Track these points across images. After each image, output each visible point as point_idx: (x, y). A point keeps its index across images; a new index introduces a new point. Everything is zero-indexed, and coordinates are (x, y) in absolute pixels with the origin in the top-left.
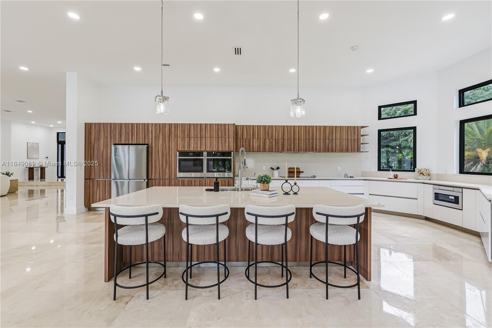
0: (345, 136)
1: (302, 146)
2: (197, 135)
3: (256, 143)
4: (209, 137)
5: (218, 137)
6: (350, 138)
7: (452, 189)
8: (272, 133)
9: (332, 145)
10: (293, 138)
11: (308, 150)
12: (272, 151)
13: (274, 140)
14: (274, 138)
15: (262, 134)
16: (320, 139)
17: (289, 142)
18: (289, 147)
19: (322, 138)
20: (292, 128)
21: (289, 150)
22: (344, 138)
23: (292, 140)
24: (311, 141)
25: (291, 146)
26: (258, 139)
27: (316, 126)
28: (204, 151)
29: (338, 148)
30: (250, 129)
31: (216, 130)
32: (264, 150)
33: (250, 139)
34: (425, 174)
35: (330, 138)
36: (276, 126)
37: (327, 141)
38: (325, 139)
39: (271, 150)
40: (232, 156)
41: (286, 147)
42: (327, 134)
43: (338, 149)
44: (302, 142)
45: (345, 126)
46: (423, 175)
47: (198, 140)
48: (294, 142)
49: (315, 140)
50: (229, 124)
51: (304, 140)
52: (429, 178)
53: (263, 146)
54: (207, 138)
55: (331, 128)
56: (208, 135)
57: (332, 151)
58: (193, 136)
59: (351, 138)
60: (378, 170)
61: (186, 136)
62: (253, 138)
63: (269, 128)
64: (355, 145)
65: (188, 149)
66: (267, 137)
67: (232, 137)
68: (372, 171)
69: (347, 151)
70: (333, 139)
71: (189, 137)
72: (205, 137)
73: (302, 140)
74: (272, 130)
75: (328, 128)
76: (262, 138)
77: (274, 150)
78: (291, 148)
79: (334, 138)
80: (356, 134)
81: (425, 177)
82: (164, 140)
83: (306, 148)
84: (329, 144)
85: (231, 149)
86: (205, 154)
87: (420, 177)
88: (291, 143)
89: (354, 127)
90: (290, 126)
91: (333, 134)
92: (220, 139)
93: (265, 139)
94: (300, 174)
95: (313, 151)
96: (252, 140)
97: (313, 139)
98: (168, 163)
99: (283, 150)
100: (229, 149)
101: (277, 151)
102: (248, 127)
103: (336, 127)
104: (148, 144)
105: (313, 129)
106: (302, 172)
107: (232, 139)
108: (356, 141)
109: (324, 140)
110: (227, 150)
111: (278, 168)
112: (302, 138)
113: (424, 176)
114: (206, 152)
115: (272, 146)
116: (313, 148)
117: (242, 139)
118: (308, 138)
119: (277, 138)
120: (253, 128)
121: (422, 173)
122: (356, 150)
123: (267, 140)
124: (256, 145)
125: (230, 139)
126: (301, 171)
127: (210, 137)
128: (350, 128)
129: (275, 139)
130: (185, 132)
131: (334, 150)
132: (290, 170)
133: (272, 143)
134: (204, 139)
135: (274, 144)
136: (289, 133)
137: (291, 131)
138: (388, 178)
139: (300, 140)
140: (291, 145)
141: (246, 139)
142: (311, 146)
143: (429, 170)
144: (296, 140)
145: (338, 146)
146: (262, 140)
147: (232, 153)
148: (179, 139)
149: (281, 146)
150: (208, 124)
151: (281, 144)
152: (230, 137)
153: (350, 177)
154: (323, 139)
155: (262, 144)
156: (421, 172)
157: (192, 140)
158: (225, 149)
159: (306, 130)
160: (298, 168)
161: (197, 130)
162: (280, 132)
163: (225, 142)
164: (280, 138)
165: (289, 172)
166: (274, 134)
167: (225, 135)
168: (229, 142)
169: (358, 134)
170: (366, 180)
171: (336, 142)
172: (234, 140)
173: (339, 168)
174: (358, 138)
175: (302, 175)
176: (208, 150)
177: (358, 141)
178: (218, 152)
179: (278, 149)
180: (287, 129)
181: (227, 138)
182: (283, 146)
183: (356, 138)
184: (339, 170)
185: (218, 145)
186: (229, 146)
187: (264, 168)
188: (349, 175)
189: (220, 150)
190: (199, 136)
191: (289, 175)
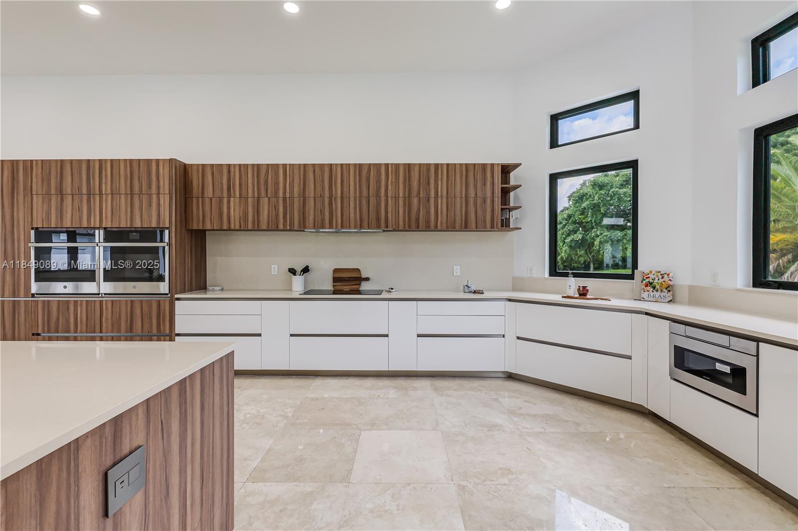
0: (459, 189)
1: (352, 215)
2: (80, 189)
3: (237, 208)
4: (109, 191)
5: (132, 194)
6: (472, 194)
7: (723, 339)
8: (277, 184)
9: (428, 212)
10: (327, 194)
11: (365, 224)
12: (277, 229)
13: (281, 200)
14: (281, 194)
15: (250, 185)
16: (396, 198)
17: (319, 204)
18: (319, 217)
19: (401, 195)
20: (327, 170)
21: (319, 225)
22: (458, 194)
23: (327, 200)
24: (373, 200)
25: (324, 215)
26: (240, 197)
27: (387, 165)
28: (99, 228)
29: (442, 218)
30: (221, 173)
31: (126, 176)
32: (257, 229)
33: (221, 199)
34: (658, 287)
35: (421, 196)
36: (285, 166)
37: (415, 201)
38: (408, 197)
39: (273, 228)
40: (167, 240)
41: (310, 219)
42: (415, 184)
43: (442, 223)
44: (352, 204)
45: (461, 165)
46: (654, 288)
47: (81, 201)
48: (330, 204)
49: (383, 199)
50: (158, 161)
51: (355, 200)
52: (669, 297)
53: (254, 216)
54: (104, 196)
55: (425, 168)
56: (107, 188)
57: (428, 229)
58: (69, 191)
59: (476, 195)
60: (551, 274)
61: (53, 192)
62: (229, 197)
63: (267, 172)
64: (484, 211)
65: (57, 224)
66: (263, 194)
67: (167, 191)
68: (535, 275)
69: (466, 227)
70: (429, 198)
71: (61, 193)
72: (101, 194)
73: (352, 199)
74: (277, 174)
75: (417, 169)
76: (250, 195)
77: (281, 227)
78: (323, 220)
79: (432, 194)
80: (489, 184)
81: (657, 294)
83: (361, 220)
84: (419, 210)
85: (164, 221)
86: (99, 235)
87: (645, 295)
88: (324, 208)
89: (484, 166)
90: (322, 166)
91: (429, 183)
92: (136, 198)
93: (259, 198)
94: (360, 284)
95: (378, 226)
96: (225, 200)
97: (378, 195)
99: (302, 228)
100: (158, 222)
101: (288, 228)
102: (216, 168)
103: (437, 165)
105: (379, 171)
106: (367, 279)
107: (167, 197)
108: (489, 201)
109: (407, 199)
110: (154, 225)
111: (306, 270)
112: (352, 194)
113: (657, 291)
114: (102, 232)
115: (277, 216)
116: (378, 219)
117: (203, 197)
118: (365, 193)
119: (288, 195)
120: (229, 172)
121: (651, 284)
122: (488, 225)
123: (265, 201)
124: (235, 212)
125: (161, 196)
126: (363, 276)
127: (112, 194)
128: (471, 168)
129: (285, 199)
130: (49, 181)
131: (432, 224)
132: (338, 275)
133: (276, 208)
134: (97, 198)
135: (281, 209)
136: (318, 180)
137: (323, 176)
138: (563, 297)
139: (345, 200)
140: (322, 212)
141: (211, 198)
142: (373, 215)
143: (668, 275)
144: (335, 199)
145: (441, 213)
146: (250, 200)
147: (167, 232)
148: (37, 198)
149: (299, 214)
150: (106, 160)
151: (299, 210)
152: (161, 191)
153: (475, 292)
154: (404, 197)
155: (250, 209)
156: (647, 280)
157: (68, 200)
158: (150, 222)
159: (360, 175)
160: (358, 270)
161: (80, 173)
162: (296, 181)
163: (150, 205)
164: (296, 194)
165: (336, 280)
166: (281, 185)
167: (150, 187)
168: (159, 205)
169: (493, 183)
170: (510, 300)
171: (438, 203)
172: (171, 199)
173: (457, 270)
174: (493, 193)
175: (365, 286)
176: (107, 224)
177: (493, 201)
178: (133, 229)
179: (292, 224)
180: (314, 171)
181: (154, 197)
182: (304, 214)
183: (489, 194)
184: (457, 274)
185: (132, 212)
186: (159, 215)
187: (275, 269)
188: (473, 288)
189: (138, 224)
190: (84, 191)
191: (333, 286)
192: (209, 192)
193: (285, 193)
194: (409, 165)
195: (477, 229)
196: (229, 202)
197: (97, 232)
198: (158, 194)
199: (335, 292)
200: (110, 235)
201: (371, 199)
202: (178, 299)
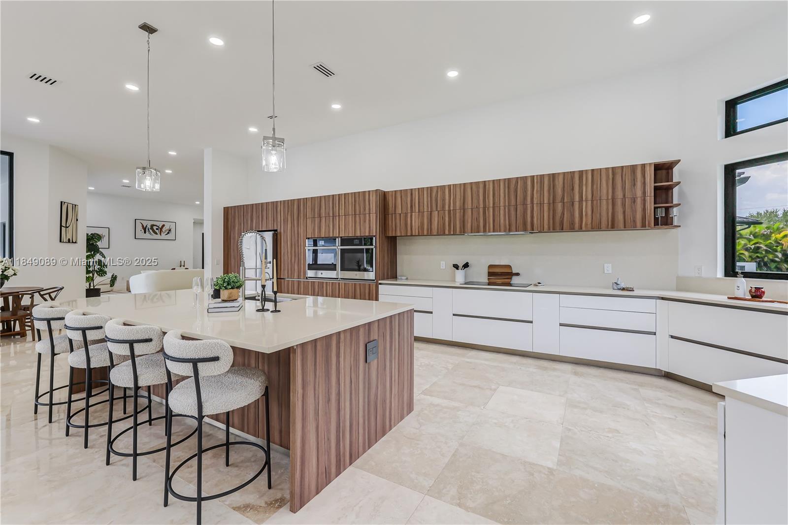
1: (502, 221)
2: (329, 213)
3: (417, 221)
4: (343, 214)
5: (355, 215)
6: (619, 194)
8: (444, 200)
9: (572, 215)
10: (482, 206)
11: (513, 228)
12: (444, 234)
13: (447, 213)
14: (447, 208)
15: (425, 203)
16: (541, 204)
17: (475, 215)
18: (475, 224)
19: (546, 201)
20: (481, 186)
21: (476, 230)
22: (604, 197)
23: (481, 210)
24: (520, 209)
25: (479, 222)
26: (419, 212)
27: (533, 177)
28: (338, 237)
29: (588, 220)
30: (407, 196)
31: (352, 203)
32: (430, 234)
33: (406, 214)
35: (566, 200)
36: (449, 186)
37: (559, 205)
38: (553, 203)
39: (441, 233)
40: (374, 244)
41: (469, 226)
42: (559, 191)
43: (586, 224)
44: (502, 212)
45: (607, 169)
47: (330, 220)
48: (484, 213)
49: (529, 206)
50: (369, 192)
51: (505, 209)
53: (428, 225)
54: (341, 217)
55: (569, 176)
56: (342, 212)
57: (572, 229)
58: (324, 215)
59: (624, 196)
60: (727, 274)
61: (316, 216)
62: (412, 212)
63: (437, 192)
64: (634, 211)
65: (318, 236)
66: (434, 208)
67: (374, 212)
69: (613, 226)
70: (573, 202)
71: (320, 217)
72: (339, 216)
73: (502, 208)
74: (444, 193)
75: (561, 178)
76: (425, 210)
77: (447, 232)
78: (478, 226)
79: (577, 198)
80: (639, 184)
82: (293, 223)
83: (510, 225)
84: (563, 214)
85: (373, 233)
86: (338, 241)
88: (479, 217)
89: (633, 168)
90: (477, 183)
91: (573, 189)
92: (357, 216)
93: (431, 212)
94: (511, 279)
95: (525, 230)
96: (409, 215)
97: (524, 204)
98: (297, 255)
99: (463, 232)
100: (369, 232)
101: (452, 233)
102: (403, 192)
103: (581, 172)
104: (276, 230)
105: (525, 183)
106: (518, 274)
107: (375, 215)
108: (639, 201)
109: (552, 205)
110: (367, 234)
111: (466, 266)
112: (502, 204)
114: (340, 239)
115: (444, 224)
116: (525, 224)
117: (395, 214)
118: (513, 202)
119: (452, 209)
120: (412, 194)
122: (639, 223)
123: (435, 214)
124: (416, 223)
126: (514, 271)
127: (345, 215)
128: (619, 171)
129: (449, 211)
130: (315, 210)
131: (577, 226)
132: (491, 270)
133: (443, 218)
134: (337, 218)
135: (447, 219)
136: (474, 195)
137: (478, 192)
138: (729, 298)
139: (497, 209)
140: (478, 220)
141: (400, 214)
142: (520, 221)
144: (488, 209)
145: (586, 215)
146: (425, 214)
147: (374, 238)
148: (309, 220)
149: (460, 223)
150: (342, 194)
151: (460, 219)
152: (371, 212)
153: (623, 289)
154: (549, 204)
155: (425, 221)
157: (323, 220)
158: (365, 232)
159: (509, 188)
160: (509, 267)
161: (329, 204)
162: (458, 197)
163: (365, 222)
164: (458, 208)
165: (490, 274)
166: (447, 201)
167: (365, 210)
168: (370, 220)
169: (644, 183)
170: (663, 299)
171: (582, 206)
172: (376, 217)
173: (608, 268)
174: (644, 193)
175: (515, 280)
176: (342, 235)
177: (644, 201)
178: (355, 237)
179: (455, 230)
180: (472, 188)
181: (367, 215)
182: (464, 222)
183: (639, 193)
184: (608, 272)
185: (355, 226)
186: (370, 227)
187: (443, 265)
188: (623, 285)
189: (358, 234)
190: (331, 215)
191: (488, 279)
192: (399, 211)
193: (449, 206)
194: (554, 175)
195: (625, 227)
196: (411, 216)
197: (337, 239)
198: (370, 214)
199: (489, 284)
200: (344, 241)
201: (518, 206)
202: (380, 284)
